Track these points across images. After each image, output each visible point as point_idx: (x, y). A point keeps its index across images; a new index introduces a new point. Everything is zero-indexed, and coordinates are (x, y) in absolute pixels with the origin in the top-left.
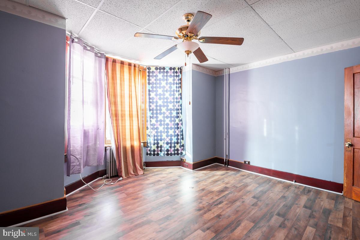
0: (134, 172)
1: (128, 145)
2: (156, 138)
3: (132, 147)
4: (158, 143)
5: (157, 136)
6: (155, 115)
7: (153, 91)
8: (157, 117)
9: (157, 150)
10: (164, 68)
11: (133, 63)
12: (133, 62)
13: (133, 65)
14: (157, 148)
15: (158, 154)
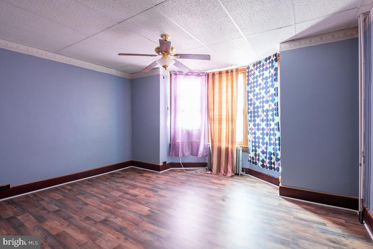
0: (224, 172)
1: (224, 146)
2: (254, 144)
3: (227, 149)
4: (256, 151)
5: (255, 142)
6: (253, 119)
7: (251, 92)
8: (254, 121)
9: (255, 158)
10: (260, 62)
11: (230, 70)
12: (229, 68)
13: (230, 71)
14: (255, 156)
15: (256, 163)
